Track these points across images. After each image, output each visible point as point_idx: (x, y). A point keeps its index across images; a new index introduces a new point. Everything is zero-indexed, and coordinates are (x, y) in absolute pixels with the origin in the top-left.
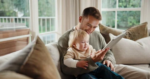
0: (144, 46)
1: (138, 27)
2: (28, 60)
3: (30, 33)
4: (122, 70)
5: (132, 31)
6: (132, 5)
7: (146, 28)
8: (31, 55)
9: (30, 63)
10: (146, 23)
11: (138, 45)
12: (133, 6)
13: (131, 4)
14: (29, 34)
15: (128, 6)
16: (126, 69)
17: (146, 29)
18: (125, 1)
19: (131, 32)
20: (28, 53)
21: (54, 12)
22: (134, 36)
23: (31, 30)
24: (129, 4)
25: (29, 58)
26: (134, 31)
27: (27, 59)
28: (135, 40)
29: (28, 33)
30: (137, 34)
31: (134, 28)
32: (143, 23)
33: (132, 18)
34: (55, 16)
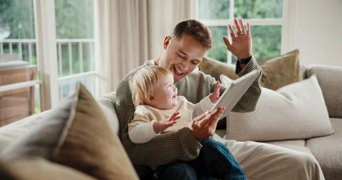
0: (295, 101)
1: (279, 61)
2: (69, 136)
3: (37, 77)
4: (252, 154)
5: (267, 69)
6: (259, 13)
7: (297, 62)
8: (73, 125)
9: (74, 141)
10: (296, 52)
11: (283, 99)
12: (262, 14)
13: (256, 10)
14: (35, 79)
15: (249, 14)
16: (261, 150)
17: (296, 64)
18: (245, 4)
19: (267, 72)
20: (66, 119)
21: (92, 27)
22: (273, 79)
23: (39, 69)
24: (252, 11)
25: (70, 130)
26: (272, 69)
27: (65, 133)
28: (274, 90)
29: (32, 78)
30: (278, 76)
31: (272, 64)
32: (291, 52)
33: (260, 40)
34: (92, 37)
